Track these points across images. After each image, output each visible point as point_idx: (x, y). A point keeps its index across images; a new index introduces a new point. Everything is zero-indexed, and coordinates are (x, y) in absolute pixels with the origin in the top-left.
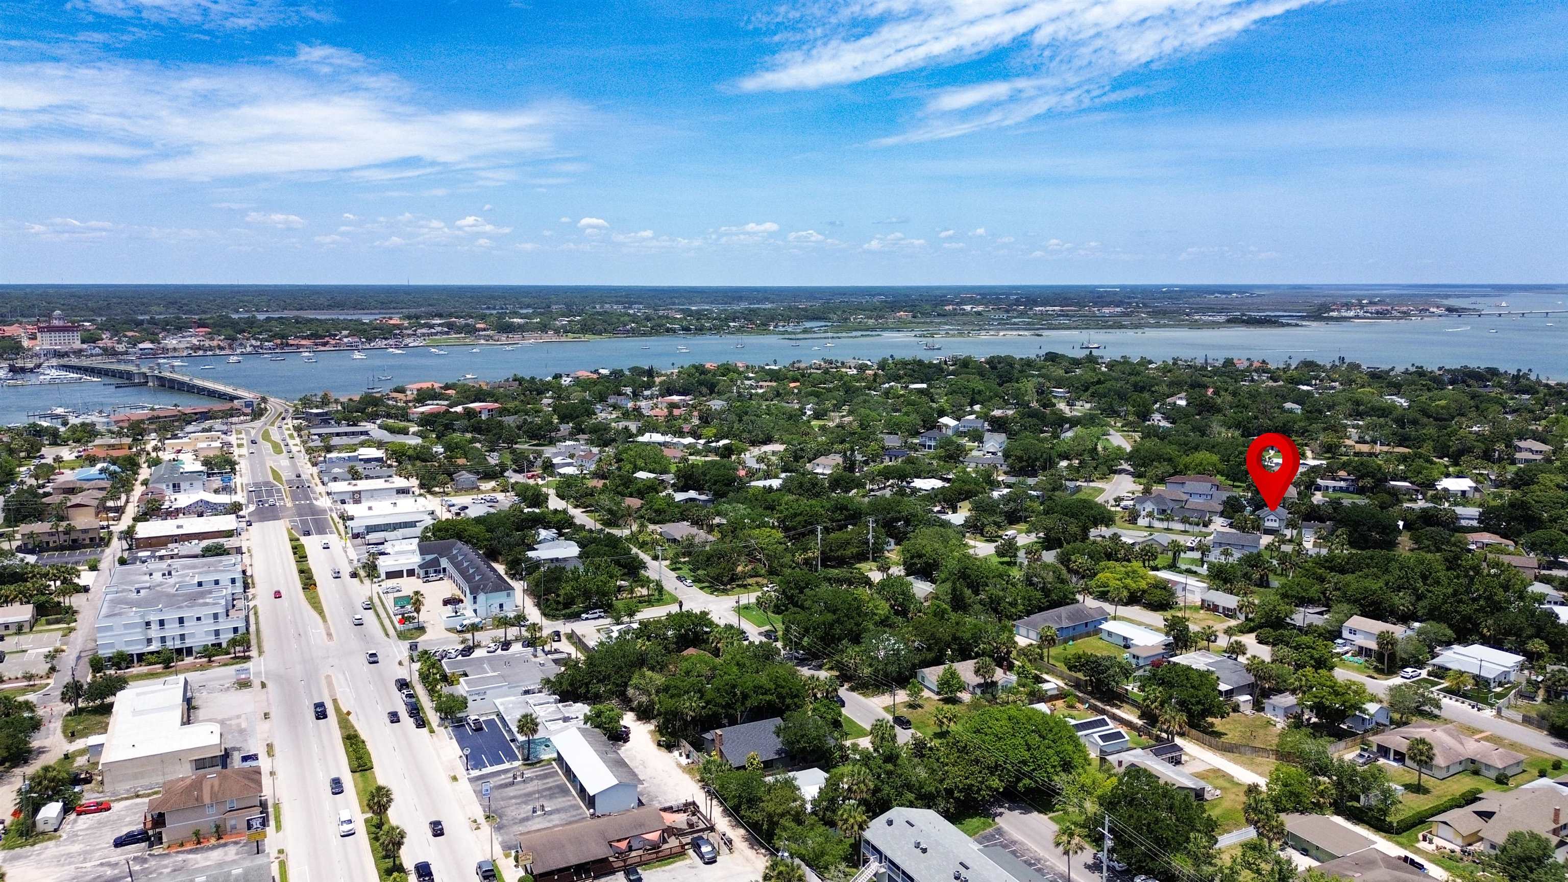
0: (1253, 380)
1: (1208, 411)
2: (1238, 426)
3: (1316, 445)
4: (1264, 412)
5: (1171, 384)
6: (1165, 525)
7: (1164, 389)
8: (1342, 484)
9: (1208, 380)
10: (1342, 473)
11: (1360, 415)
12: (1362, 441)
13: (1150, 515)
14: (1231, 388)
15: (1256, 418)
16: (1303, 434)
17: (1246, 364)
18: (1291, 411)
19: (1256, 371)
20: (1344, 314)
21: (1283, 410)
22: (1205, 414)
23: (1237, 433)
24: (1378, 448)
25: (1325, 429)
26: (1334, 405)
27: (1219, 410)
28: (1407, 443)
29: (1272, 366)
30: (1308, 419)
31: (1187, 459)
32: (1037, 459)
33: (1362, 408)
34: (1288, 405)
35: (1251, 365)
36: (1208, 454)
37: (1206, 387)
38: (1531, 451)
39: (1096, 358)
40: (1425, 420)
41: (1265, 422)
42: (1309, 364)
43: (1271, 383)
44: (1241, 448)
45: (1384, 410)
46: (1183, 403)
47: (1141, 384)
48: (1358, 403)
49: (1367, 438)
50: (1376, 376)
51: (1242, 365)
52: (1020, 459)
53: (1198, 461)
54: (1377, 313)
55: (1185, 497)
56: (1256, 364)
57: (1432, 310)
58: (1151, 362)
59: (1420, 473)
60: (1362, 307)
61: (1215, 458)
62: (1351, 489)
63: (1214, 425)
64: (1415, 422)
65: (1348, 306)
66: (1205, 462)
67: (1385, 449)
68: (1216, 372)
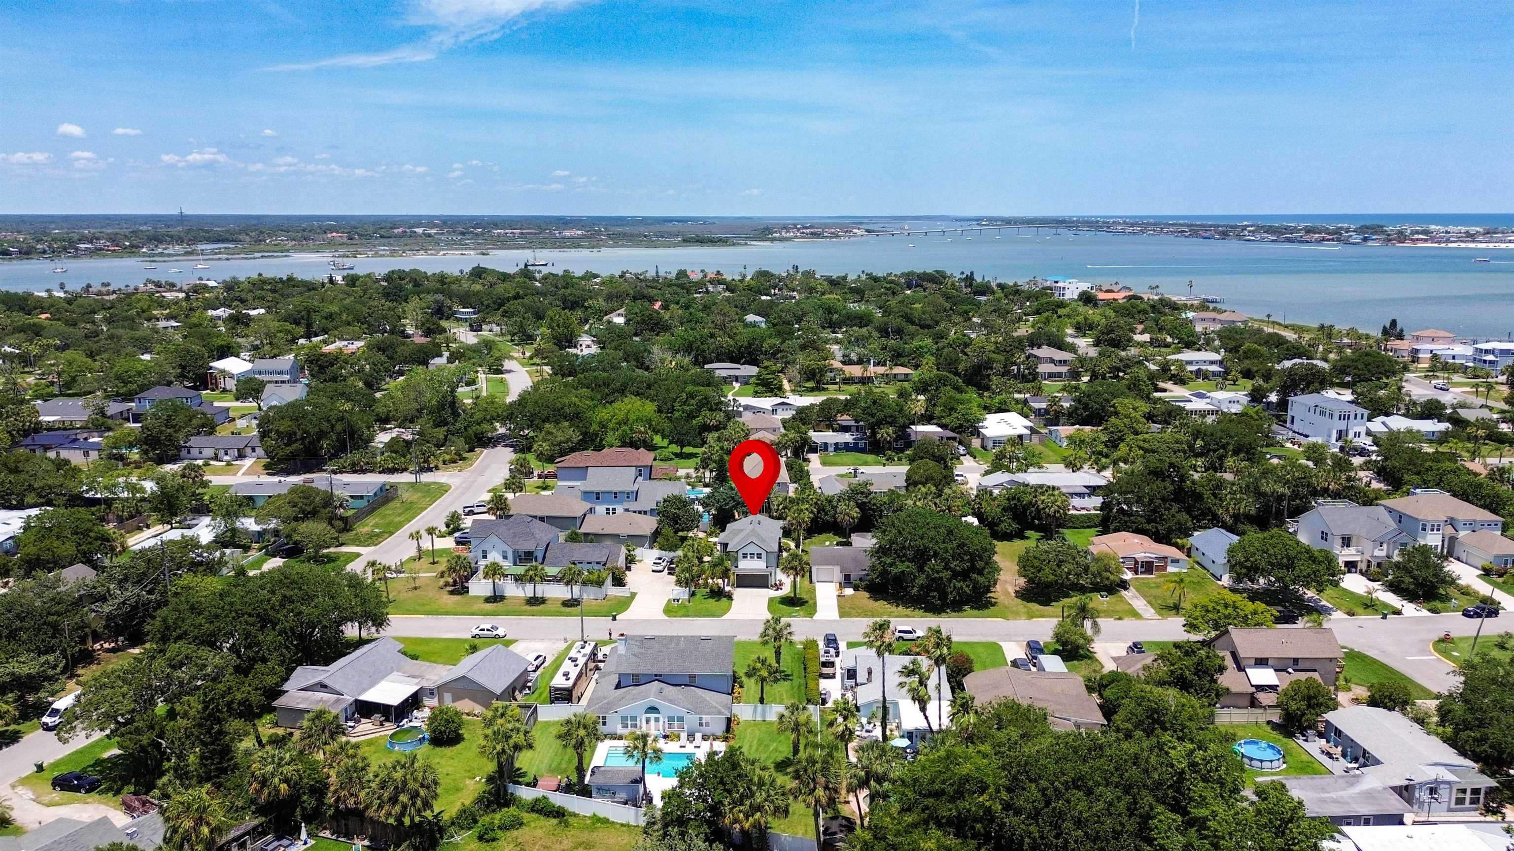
0: (708, 292)
1: (652, 330)
2: (688, 349)
3: (794, 371)
4: (722, 327)
5: (609, 298)
6: (528, 590)
7: (601, 303)
8: (848, 438)
9: (655, 291)
10: (845, 419)
11: (834, 326)
12: (847, 362)
13: (494, 571)
14: (682, 300)
15: (712, 336)
16: (774, 355)
17: (700, 275)
18: (754, 325)
19: (712, 282)
20: (784, 234)
21: (746, 325)
22: (647, 334)
23: (687, 360)
24: (873, 370)
25: (803, 348)
26: (804, 315)
27: (666, 328)
28: (902, 360)
29: (729, 278)
30: (779, 334)
31: (604, 413)
32: (322, 435)
33: (836, 316)
34: (751, 318)
35: (705, 276)
36: (637, 402)
37: (652, 300)
38: (1052, 361)
39: (533, 272)
40: (911, 328)
41: (723, 340)
42: (764, 274)
43: (727, 294)
44: (690, 388)
45: (861, 318)
46: (619, 320)
47: (571, 298)
48: (830, 311)
49: (854, 356)
50: (834, 283)
51: (696, 277)
52: (290, 437)
53: (621, 416)
54: (812, 234)
55: (578, 508)
56: (710, 276)
57: (855, 231)
58: (596, 276)
59: (952, 409)
60: (798, 229)
61: (649, 408)
62: (861, 444)
63: (655, 349)
64: (899, 332)
65: (786, 228)
66: (632, 417)
67: (881, 370)
68: (669, 284)
